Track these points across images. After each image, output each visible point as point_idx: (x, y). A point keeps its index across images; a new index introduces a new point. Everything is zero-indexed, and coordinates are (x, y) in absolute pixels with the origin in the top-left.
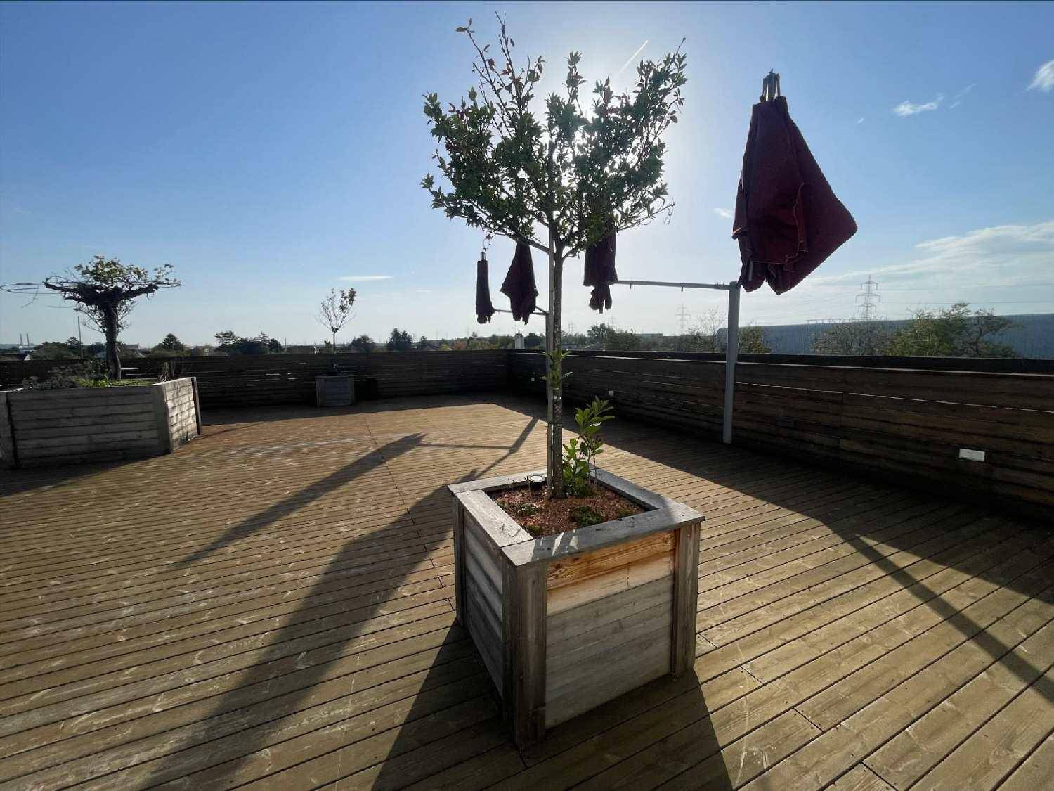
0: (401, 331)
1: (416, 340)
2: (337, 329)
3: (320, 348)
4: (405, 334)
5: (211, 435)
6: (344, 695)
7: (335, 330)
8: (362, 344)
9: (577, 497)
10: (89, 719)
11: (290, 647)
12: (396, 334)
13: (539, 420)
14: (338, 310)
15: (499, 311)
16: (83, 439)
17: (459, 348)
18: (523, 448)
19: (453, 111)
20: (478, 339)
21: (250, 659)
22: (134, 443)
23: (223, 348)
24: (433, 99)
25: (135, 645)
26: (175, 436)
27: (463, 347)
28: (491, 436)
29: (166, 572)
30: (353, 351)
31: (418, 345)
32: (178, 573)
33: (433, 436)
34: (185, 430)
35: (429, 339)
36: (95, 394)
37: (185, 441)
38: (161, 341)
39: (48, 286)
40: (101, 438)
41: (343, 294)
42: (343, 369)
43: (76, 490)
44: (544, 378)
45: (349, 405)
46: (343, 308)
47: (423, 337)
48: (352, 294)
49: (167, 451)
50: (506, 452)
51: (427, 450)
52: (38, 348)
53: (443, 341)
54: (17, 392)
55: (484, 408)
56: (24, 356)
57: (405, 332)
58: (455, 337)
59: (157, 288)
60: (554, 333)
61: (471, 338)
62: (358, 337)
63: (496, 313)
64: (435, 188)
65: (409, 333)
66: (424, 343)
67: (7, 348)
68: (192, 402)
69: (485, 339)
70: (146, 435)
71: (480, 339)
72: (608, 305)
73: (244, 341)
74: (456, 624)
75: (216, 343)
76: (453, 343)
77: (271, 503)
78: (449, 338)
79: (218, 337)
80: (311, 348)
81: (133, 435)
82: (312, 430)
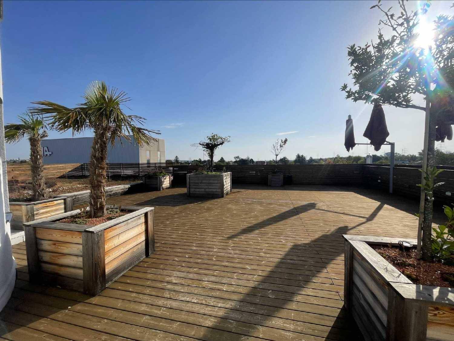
0: (301, 155)
1: (308, 158)
2: (277, 155)
3: (268, 162)
4: (302, 156)
5: (234, 193)
6: (289, 319)
8: (284, 160)
9: (444, 264)
10: (207, 283)
11: (266, 286)
12: (298, 156)
13: (386, 205)
14: (279, 147)
15: (358, 144)
16: (203, 190)
17: (330, 163)
18: (376, 219)
19: (360, 49)
20: (340, 158)
21: (252, 284)
22: (215, 193)
23: (236, 162)
24: (352, 47)
25: (218, 263)
26: (225, 192)
27: (332, 163)
28: (353, 210)
29: (224, 239)
30: (280, 164)
31: (308, 161)
32: (227, 241)
33: (319, 205)
34: (227, 190)
35: (313, 158)
36: (207, 176)
37: (227, 194)
38: (220, 159)
39: (200, 144)
40: (207, 190)
41: (282, 141)
42: (278, 171)
43: (202, 205)
44: (420, 185)
45: (281, 186)
46: (281, 146)
47: (311, 157)
48: (286, 141)
49: (223, 197)
50: (364, 220)
51: (318, 211)
52: (192, 161)
53: (321, 159)
54: (192, 175)
55: (347, 194)
56: (189, 164)
57: (302, 155)
58: (327, 157)
59: (224, 143)
60: (428, 158)
61: (336, 158)
62: (282, 157)
63: (356, 145)
64: (348, 89)
65: (304, 155)
66: (311, 160)
67: (186, 161)
68: (230, 181)
69: (344, 158)
70: (218, 190)
71: (341, 158)
72: (450, 138)
73: (242, 159)
74: (343, 309)
75: (234, 160)
76: (326, 160)
77: (254, 222)
78: (324, 158)
79: (235, 158)
80: (264, 162)
81: (215, 190)
82: (267, 195)
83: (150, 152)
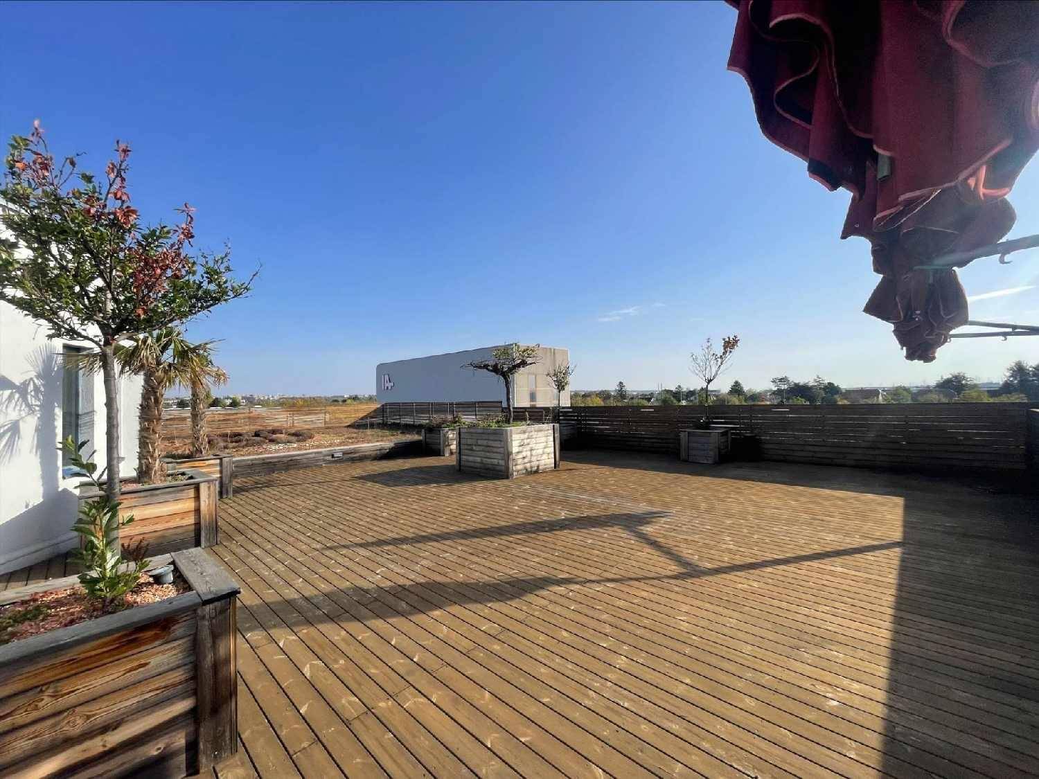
7: (710, 381)
16: (479, 459)
22: (496, 467)
23: (779, 392)
26: (519, 467)
34: (535, 463)
36: (484, 432)
37: (534, 472)
40: (485, 461)
49: (507, 477)
68: (551, 443)
70: (500, 463)
75: (772, 388)
79: (775, 382)
80: (874, 392)
83: (536, 377)
